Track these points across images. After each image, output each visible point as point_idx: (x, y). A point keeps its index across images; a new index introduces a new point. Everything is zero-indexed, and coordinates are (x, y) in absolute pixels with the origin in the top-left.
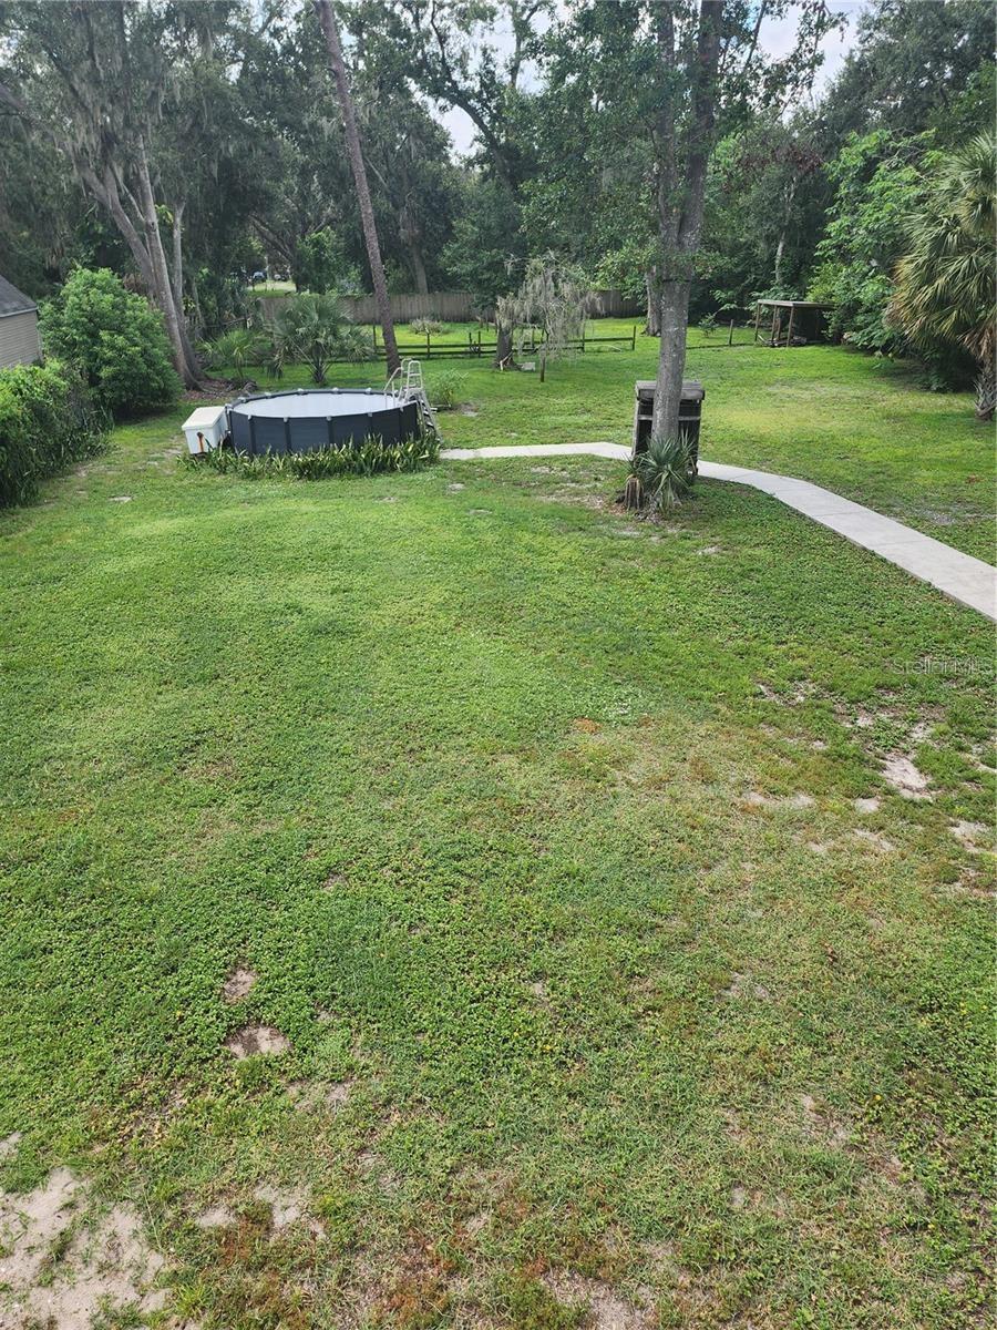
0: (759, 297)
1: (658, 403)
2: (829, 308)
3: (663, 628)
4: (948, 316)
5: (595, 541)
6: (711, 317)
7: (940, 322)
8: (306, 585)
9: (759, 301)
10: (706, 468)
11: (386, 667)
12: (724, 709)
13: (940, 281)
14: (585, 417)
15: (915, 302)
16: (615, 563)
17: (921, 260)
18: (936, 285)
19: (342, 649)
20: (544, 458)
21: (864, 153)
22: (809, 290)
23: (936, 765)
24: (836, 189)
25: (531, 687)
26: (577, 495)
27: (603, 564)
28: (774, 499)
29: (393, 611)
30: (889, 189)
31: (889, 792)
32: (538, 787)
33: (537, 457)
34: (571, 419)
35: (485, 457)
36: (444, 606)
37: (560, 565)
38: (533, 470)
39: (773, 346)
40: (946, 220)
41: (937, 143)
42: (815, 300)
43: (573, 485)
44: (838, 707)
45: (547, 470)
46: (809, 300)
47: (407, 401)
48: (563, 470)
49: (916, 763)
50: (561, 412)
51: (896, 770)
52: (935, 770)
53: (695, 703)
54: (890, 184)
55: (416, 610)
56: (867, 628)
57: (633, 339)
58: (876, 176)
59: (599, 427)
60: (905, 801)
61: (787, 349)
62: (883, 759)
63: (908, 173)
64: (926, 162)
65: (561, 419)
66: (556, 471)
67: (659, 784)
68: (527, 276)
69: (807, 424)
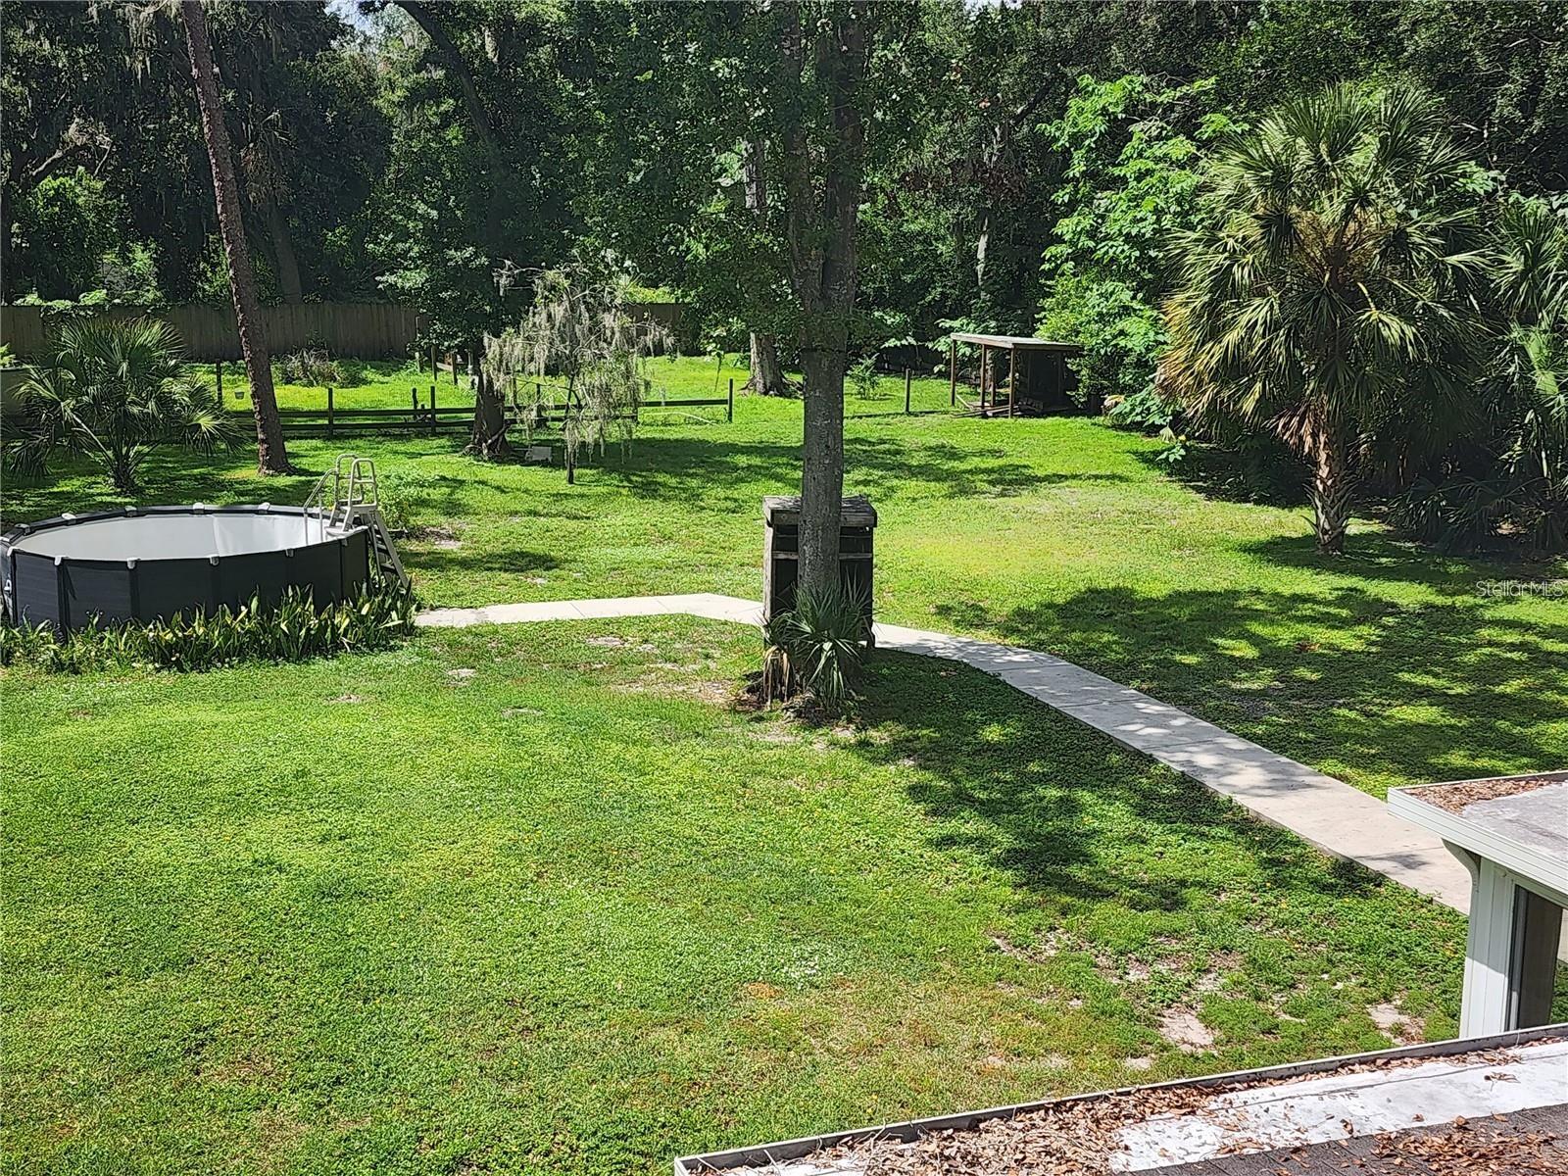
0: (951, 329)
1: (806, 535)
2: (1076, 352)
3: (851, 870)
4: (1249, 388)
5: (725, 752)
6: (869, 362)
7: (1240, 398)
8: (273, 832)
9: (953, 336)
10: (887, 634)
11: (451, 934)
12: (946, 966)
13: (1232, 337)
14: (666, 550)
15: (1198, 367)
16: (760, 783)
17: (1198, 303)
18: (1224, 343)
19: (371, 914)
20: (608, 623)
21: (1104, 111)
22: (1040, 320)
23: (1224, 1017)
24: (1067, 164)
25: (674, 947)
26: (678, 681)
27: (744, 785)
28: (999, 682)
29: (433, 859)
30: (1149, 172)
31: (1165, 1048)
32: (711, 1059)
33: (593, 621)
34: (637, 554)
35: (498, 622)
36: (512, 849)
37: (677, 788)
38: (592, 642)
39: (984, 416)
40: (1231, 242)
41: (1222, 98)
42: (1052, 338)
43: (669, 666)
44: (1102, 961)
45: (617, 643)
46: (1040, 338)
47: (348, 527)
48: (646, 641)
49: (1202, 1018)
50: (617, 541)
51: (1176, 1027)
52: (1222, 1023)
53: (906, 961)
54: (1151, 165)
55: (468, 859)
56: (1141, 861)
57: (729, 402)
58: (1128, 150)
59: (694, 568)
60: (1184, 1056)
61: (1010, 420)
62: (1159, 1015)
63: (1180, 147)
64: (1206, 132)
65: (622, 553)
66: (632, 642)
67: (870, 1049)
68: (538, 299)
69: (1048, 559)
